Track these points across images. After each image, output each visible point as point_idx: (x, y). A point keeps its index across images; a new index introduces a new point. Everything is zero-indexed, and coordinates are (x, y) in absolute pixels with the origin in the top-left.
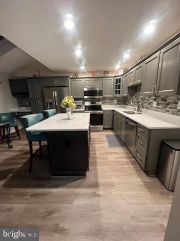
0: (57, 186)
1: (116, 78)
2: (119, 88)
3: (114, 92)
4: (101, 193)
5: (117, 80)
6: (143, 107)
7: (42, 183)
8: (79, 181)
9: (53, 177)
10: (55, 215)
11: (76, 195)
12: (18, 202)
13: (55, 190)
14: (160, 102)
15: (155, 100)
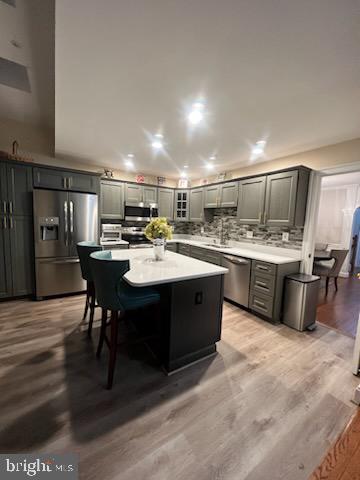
0: (194, 383)
1: (179, 191)
2: (184, 207)
3: (176, 214)
4: (256, 361)
5: (179, 194)
6: (229, 238)
7: (162, 391)
8: (215, 361)
9: (169, 374)
10: (239, 415)
11: (233, 378)
12: (156, 441)
13: (198, 389)
14: (258, 232)
15: (250, 230)
